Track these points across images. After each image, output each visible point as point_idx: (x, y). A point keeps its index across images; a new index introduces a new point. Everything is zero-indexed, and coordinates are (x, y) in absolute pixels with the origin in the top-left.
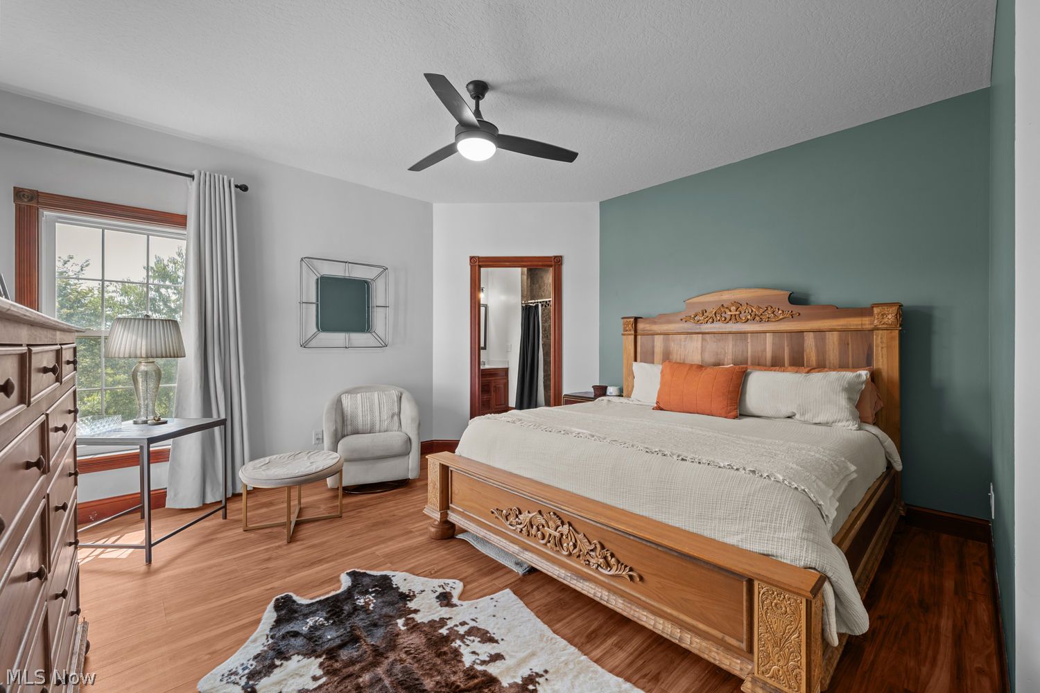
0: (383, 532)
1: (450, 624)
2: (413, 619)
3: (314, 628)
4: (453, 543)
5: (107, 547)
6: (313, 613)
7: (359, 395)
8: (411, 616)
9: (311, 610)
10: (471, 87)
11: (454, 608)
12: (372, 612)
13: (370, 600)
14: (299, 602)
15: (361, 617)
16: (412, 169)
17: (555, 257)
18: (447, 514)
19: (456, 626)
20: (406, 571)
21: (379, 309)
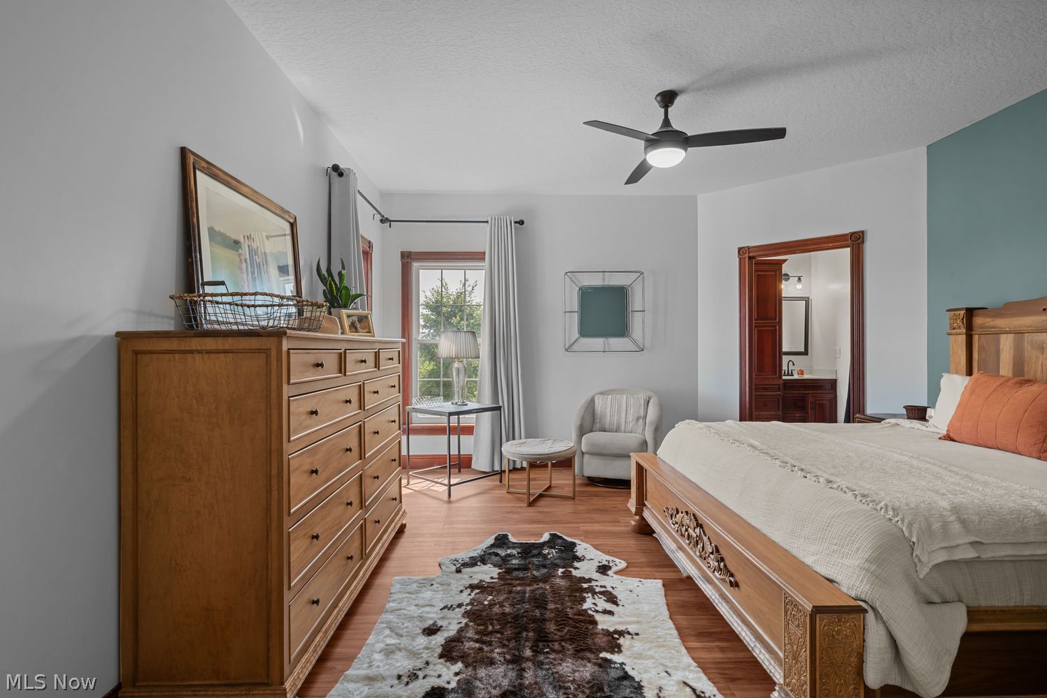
0: (598, 516)
1: (593, 583)
2: (571, 572)
3: (509, 555)
4: (648, 538)
5: (437, 483)
6: (514, 548)
7: (610, 396)
8: (570, 569)
9: (514, 546)
10: (659, 98)
11: (605, 577)
12: (548, 559)
13: (552, 553)
14: (510, 540)
15: (540, 559)
16: (628, 182)
17: (853, 234)
18: (643, 510)
19: (597, 586)
20: (591, 545)
21: (636, 314)
